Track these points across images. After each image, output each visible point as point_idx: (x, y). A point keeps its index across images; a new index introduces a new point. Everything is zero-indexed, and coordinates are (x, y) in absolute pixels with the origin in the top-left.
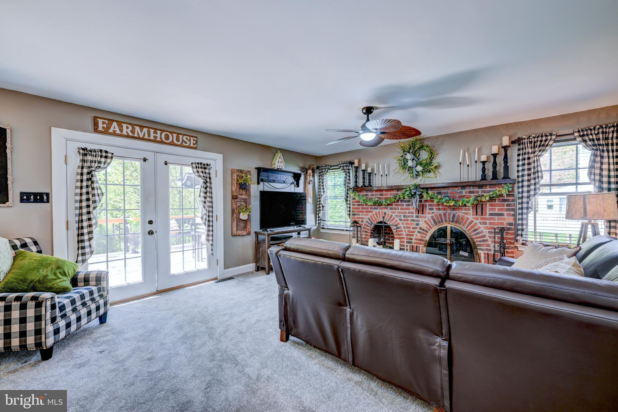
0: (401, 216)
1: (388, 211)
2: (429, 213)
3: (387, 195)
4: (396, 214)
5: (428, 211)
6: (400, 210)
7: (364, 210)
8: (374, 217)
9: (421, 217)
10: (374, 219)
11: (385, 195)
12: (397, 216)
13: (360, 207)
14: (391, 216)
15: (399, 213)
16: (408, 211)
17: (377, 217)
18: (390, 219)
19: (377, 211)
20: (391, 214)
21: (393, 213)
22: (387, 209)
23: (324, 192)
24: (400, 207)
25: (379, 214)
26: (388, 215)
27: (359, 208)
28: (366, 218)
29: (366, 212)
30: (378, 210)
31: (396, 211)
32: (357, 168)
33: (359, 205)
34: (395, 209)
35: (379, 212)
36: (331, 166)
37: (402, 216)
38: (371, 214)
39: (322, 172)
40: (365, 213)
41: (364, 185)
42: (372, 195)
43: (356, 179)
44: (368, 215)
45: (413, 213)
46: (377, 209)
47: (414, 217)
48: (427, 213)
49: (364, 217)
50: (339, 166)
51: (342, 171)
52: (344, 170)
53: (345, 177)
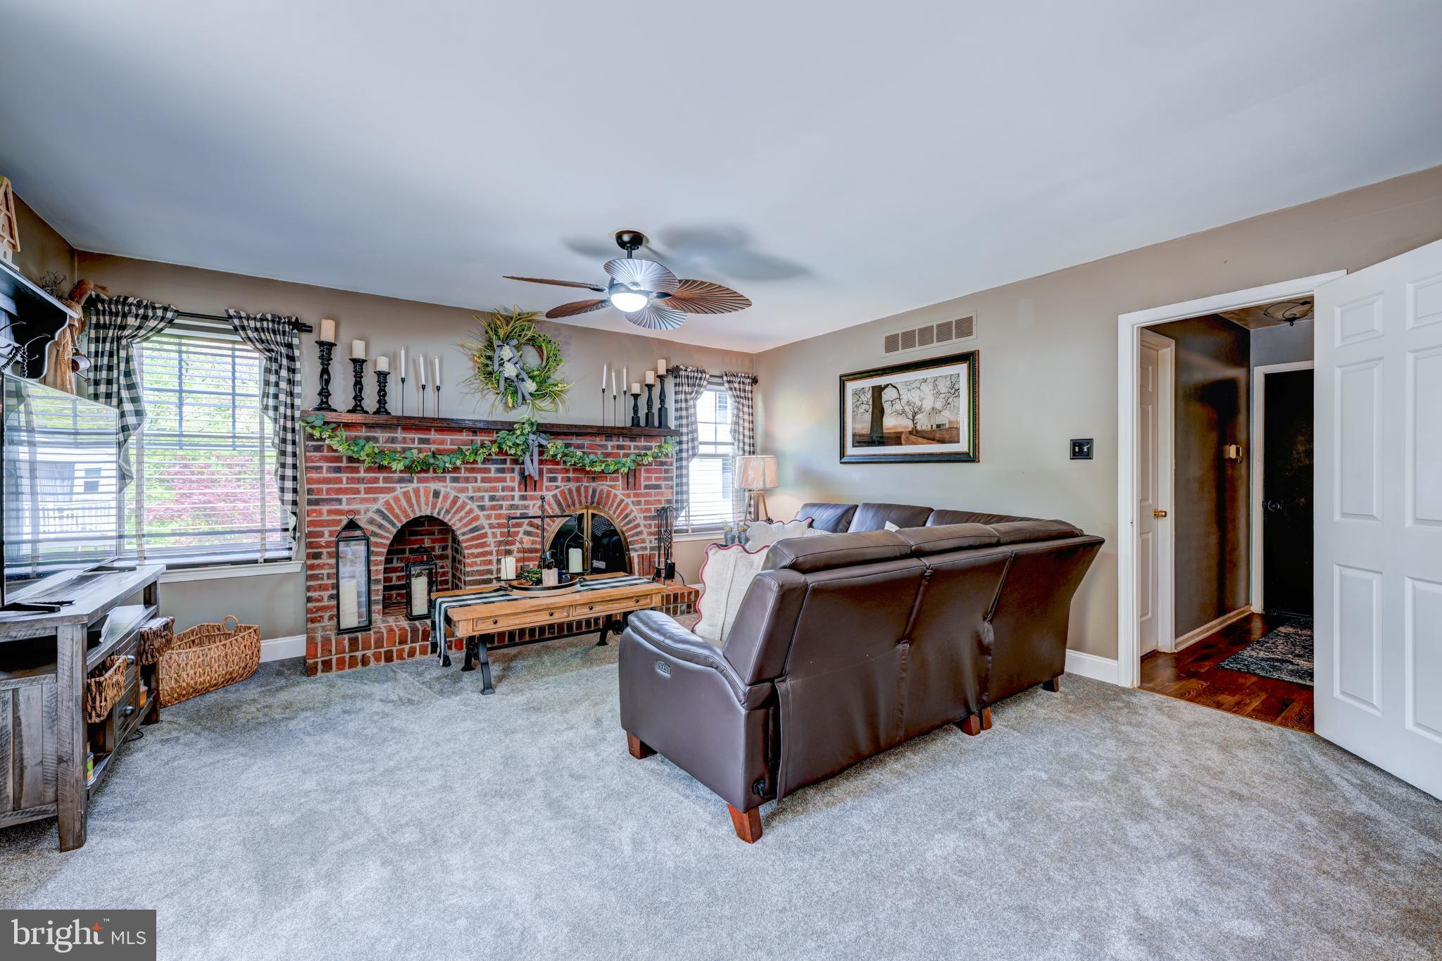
0: (482, 498)
1: (447, 488)
2: (548, 489)
3: (442, 442)
4: (471, 494)
5: (546, 483)
6: (479, 484)
7: (362, 487)
8: (400, 507)
9: (533, 498)
10: (397, 511)
11: (434, 442)
12: (472, 498)
13: (344, 476)
14: (456, 499)
15: (479, 490)
16: (500, 485)
17: (411, 505)
18: (451, 507)
19: (410, 487)
20: (453, 493)
21: (462, 490)
22: (443, 480)
23: (139, 414)
24: (479, 476)
25: (418, 496)
26: (446, 497)
27: (339, 481)
28: (367, 511)
29: (368, 491)
30: (415, 485)
31: (470, 485)
32: (326, 349)
33: (338, 470)
34: (467, 480)
35: (417, 491)
36: (180, 314)
37: (487, 499)
38: (388, 496)
39: (123, 327)
40: (362, 495)
41: (357, 408)
42: (393, 440)
43: (328, 382)
44: (375, 500)
45: (513, 489)
46: (411, 481)
47: (517, 498)
48: (544, 487)
49: (362, 507)
50: (237, 322)
51: (249, 347)
52: (262, 341)
53: (268, 371)
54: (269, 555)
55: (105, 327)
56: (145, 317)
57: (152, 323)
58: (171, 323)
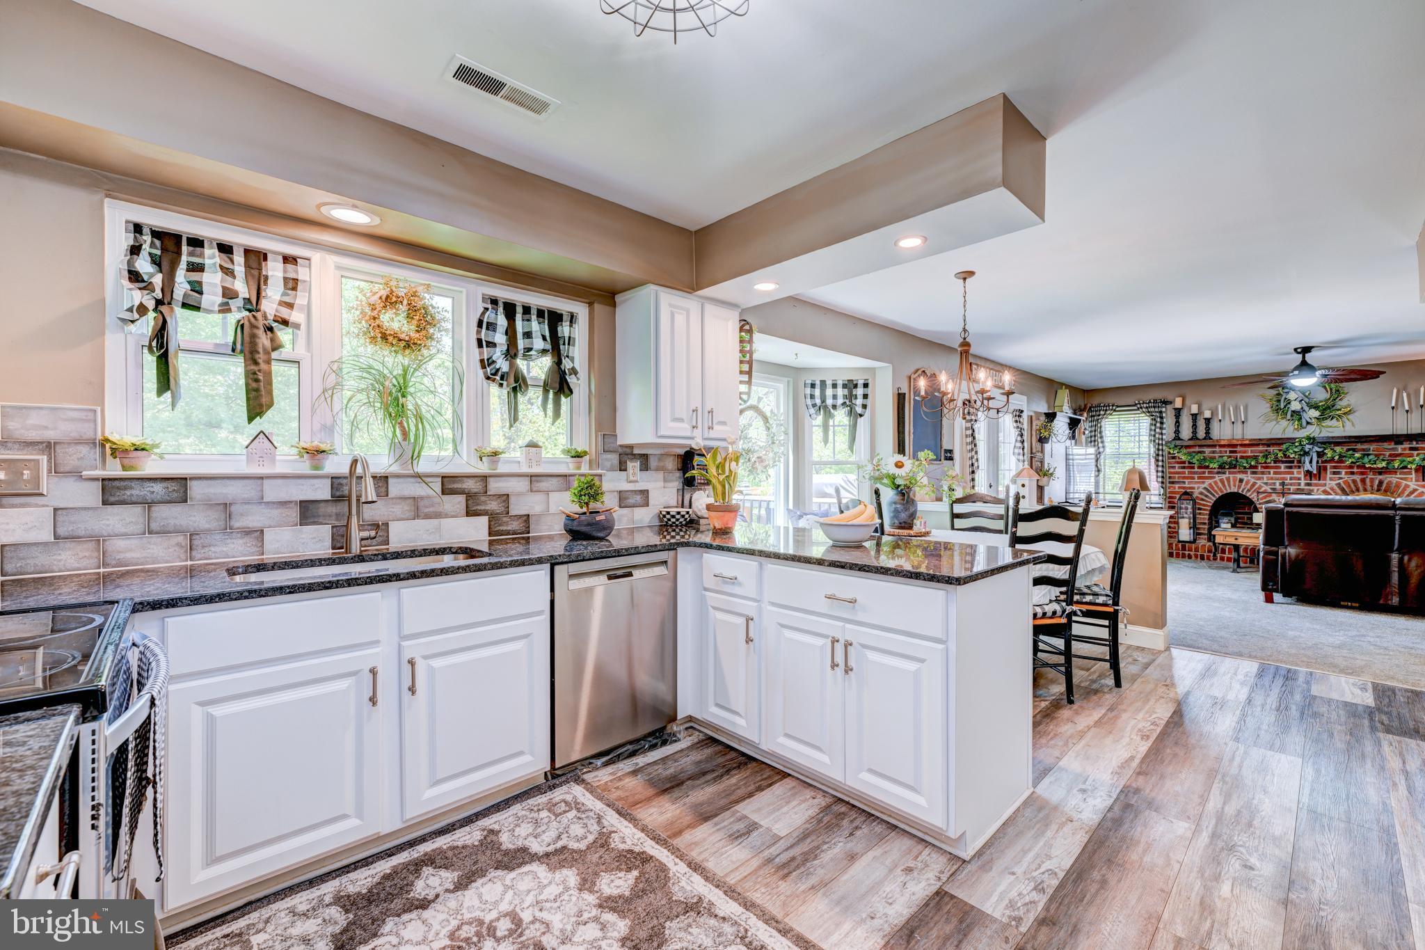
0: (1274, 484)
1: (1248, 477)
2: (1331, 479)
3: (1245, 452)
4: (1265, 481)
5: (1329, 475)
6: (1272, 475)
7: (1196, 476)
8: (1218, 487)
9: (1316, 485)
10: (1216, 488)
11: (1240, 452)
12: (1266, 484)
13: (1187, 471)
14: (1254, 484)
15: (1272, 479)
16: (1288, 476)
17: (1224, 486)
18: (1251, 488)
19: (1224, 477)
20: (1253, 480)
21: (1259, 479)
22: (1246, 473)
23: (1103, 447)
24: (1272, 471)
25: (1229, 481)
26: (1247, 482)
27: (1184, 473)
28: (1198, 488)
29: (1199, 478)
30: (1227, 475)
31: (1265, 476)
32: (1178, 412)
33: (1184, 468)
34: (1263, 473)
35: (1228, 479)
36: (1118, 406)
37: (1278, 484)
38: (1210, 481)
39: (1099, 415)
40: (1196, 480)
41: (1194, 437)
42: (1214, 452)
43: (1178, 426)
44: (1203, 483)
45: (1299, 479)
46: (1224, 473)
47: (1303, 484)
48: (1328, 478)
49: (1196, 486)
50: (1139, 406)
51: (1143, 415)
52: (1149, 412)
53: (1151, 424)
54: (1152, 506)
55: (1094, 416)
56: (1106, 410)
57: (1108, 412)
58: (1115, 411)
